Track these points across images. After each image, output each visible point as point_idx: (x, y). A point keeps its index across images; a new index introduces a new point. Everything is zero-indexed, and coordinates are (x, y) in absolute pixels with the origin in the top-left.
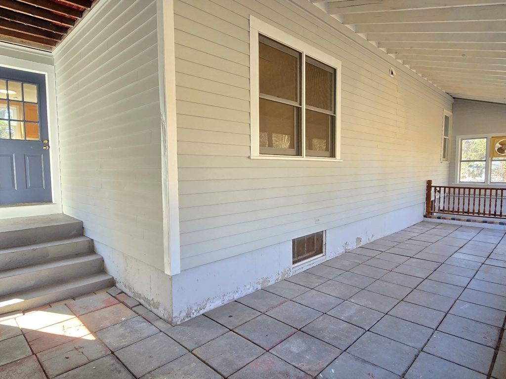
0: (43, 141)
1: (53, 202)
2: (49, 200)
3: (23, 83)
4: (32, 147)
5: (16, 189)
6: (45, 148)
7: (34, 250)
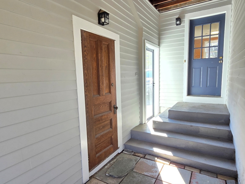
0: (219, 58)
1: (221, 97)
2: (219, 95)
3: (211, 24)
4: (212, 62)
5: (201, 87)
6: (220, 62)
7: (192, 126)
